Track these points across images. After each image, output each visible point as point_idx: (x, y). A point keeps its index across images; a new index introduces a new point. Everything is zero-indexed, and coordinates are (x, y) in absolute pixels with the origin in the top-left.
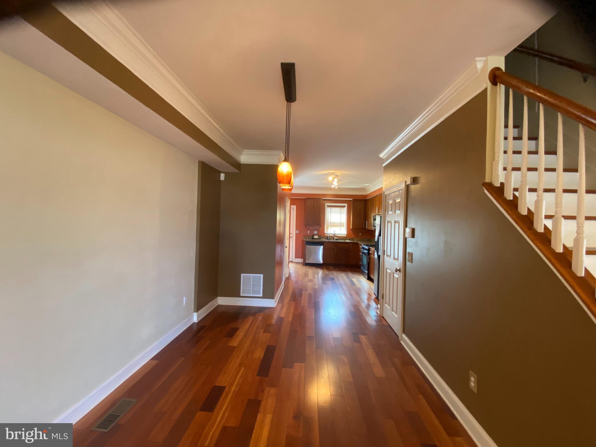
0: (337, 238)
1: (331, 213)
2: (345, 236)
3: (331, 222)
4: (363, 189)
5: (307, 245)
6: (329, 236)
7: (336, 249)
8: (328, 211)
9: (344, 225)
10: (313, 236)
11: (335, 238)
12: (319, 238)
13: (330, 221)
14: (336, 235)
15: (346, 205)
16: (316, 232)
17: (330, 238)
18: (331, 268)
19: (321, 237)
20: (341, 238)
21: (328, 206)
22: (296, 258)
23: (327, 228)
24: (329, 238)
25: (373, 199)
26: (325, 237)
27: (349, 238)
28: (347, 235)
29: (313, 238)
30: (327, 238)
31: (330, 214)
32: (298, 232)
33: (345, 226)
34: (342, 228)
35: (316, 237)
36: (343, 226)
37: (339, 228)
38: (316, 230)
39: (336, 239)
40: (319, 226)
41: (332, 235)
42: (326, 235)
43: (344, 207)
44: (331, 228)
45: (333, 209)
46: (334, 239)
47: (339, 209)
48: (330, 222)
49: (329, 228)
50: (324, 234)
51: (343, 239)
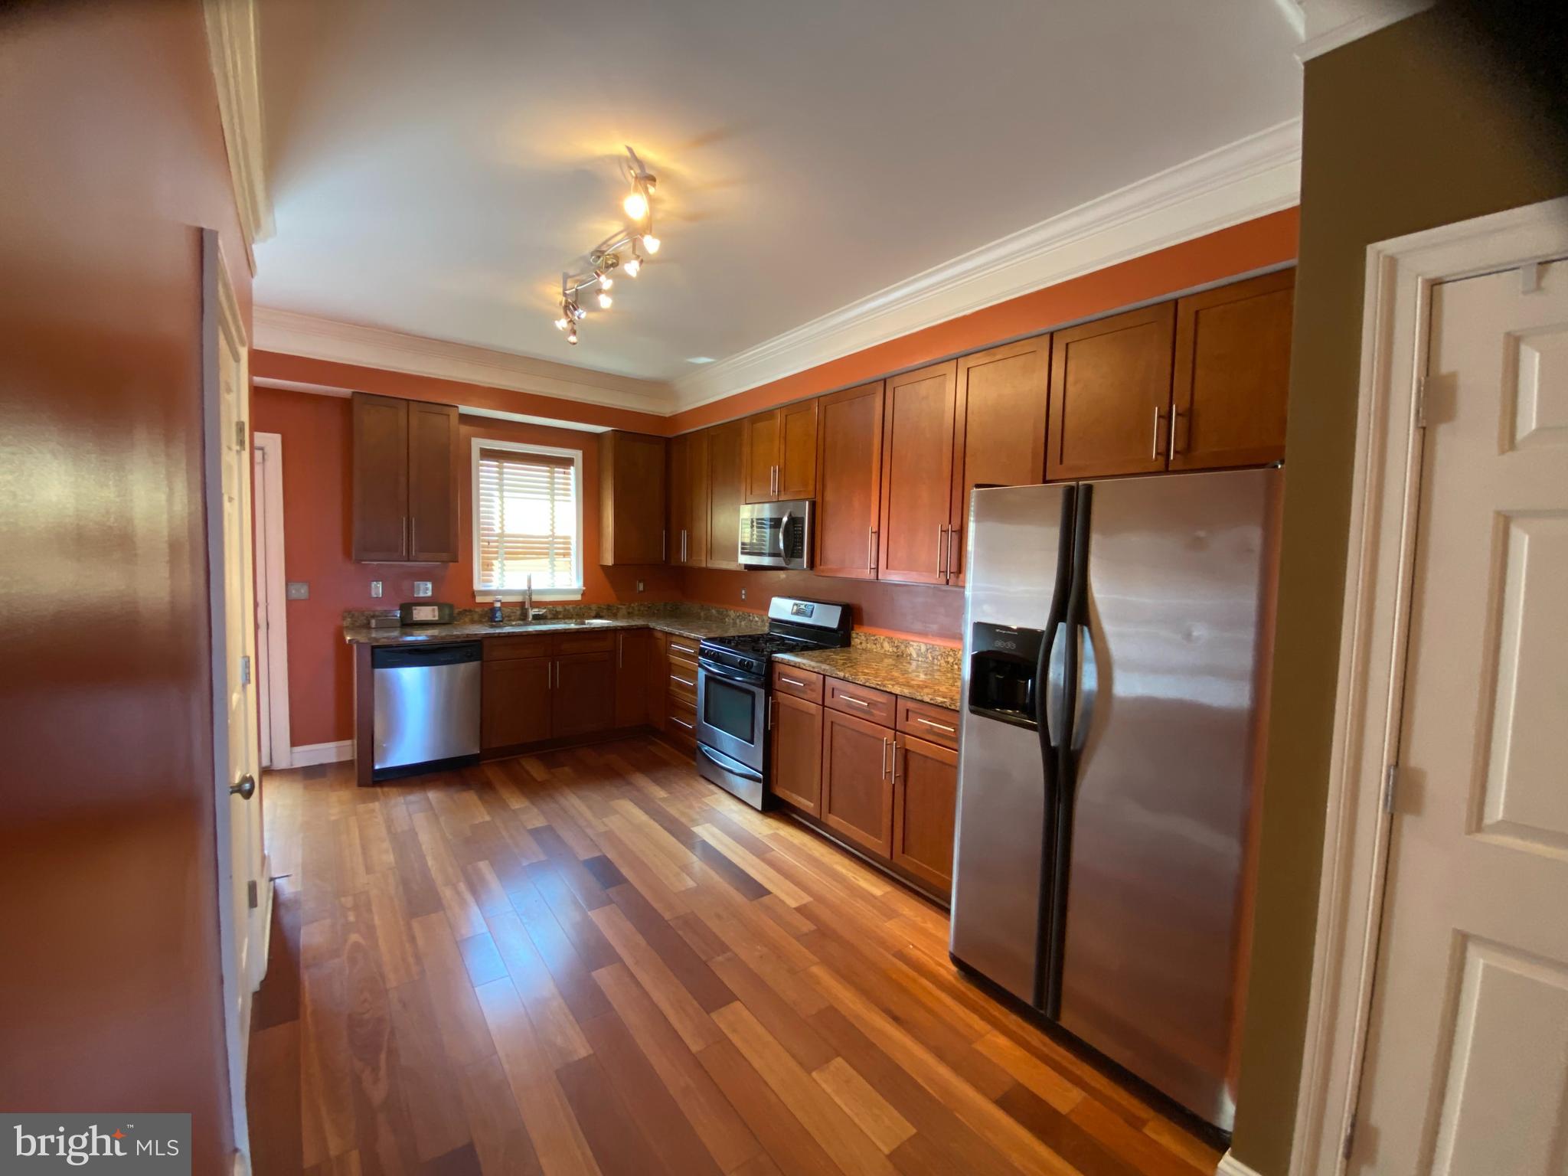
0: (542, 611)
1: (501, 491)
2: (578, 597)
3: (508, 531)
4: (658, 387)
5: (377, 671)
6: (498, 605)
7: (554, 667)
8: (486, 475)
9: (569, 549)
10: (407, 608)
11: (532, 612)
12: (447, 619)
13: (498, 531)
14: (535, 598)
15: (577, 455)
16: (426, 589)
17: (507, 610)
18: (535, 769)
19: (456, 611)
20: (559, 609)
21: (487, 454)
22: (295, 742)
23: (487, 566)
24: (498, 614)
25: (733, 430)
26: (478, 610)
27: (594, 607)
28: (583, 595)
29: (408, 624)
30: (490, 614)
31: (497, 493)
32: (301, 591)
33: (573, 551)
34: (560, 561)
35: (423, 614)
36: (564, 555)
37: (545, 562)
38: (424, 576)
39: (537, 618)
40: (445, 556)
41: (518, 599)
42: (479, 599)
43: (567, 462)
44: (505, 562)
45: (512, 469)
46: (524, 617)
47: (540, 473)
48: (502, 535)
49: (496, 564)
50: (473, 595)
51: (567, 616)
